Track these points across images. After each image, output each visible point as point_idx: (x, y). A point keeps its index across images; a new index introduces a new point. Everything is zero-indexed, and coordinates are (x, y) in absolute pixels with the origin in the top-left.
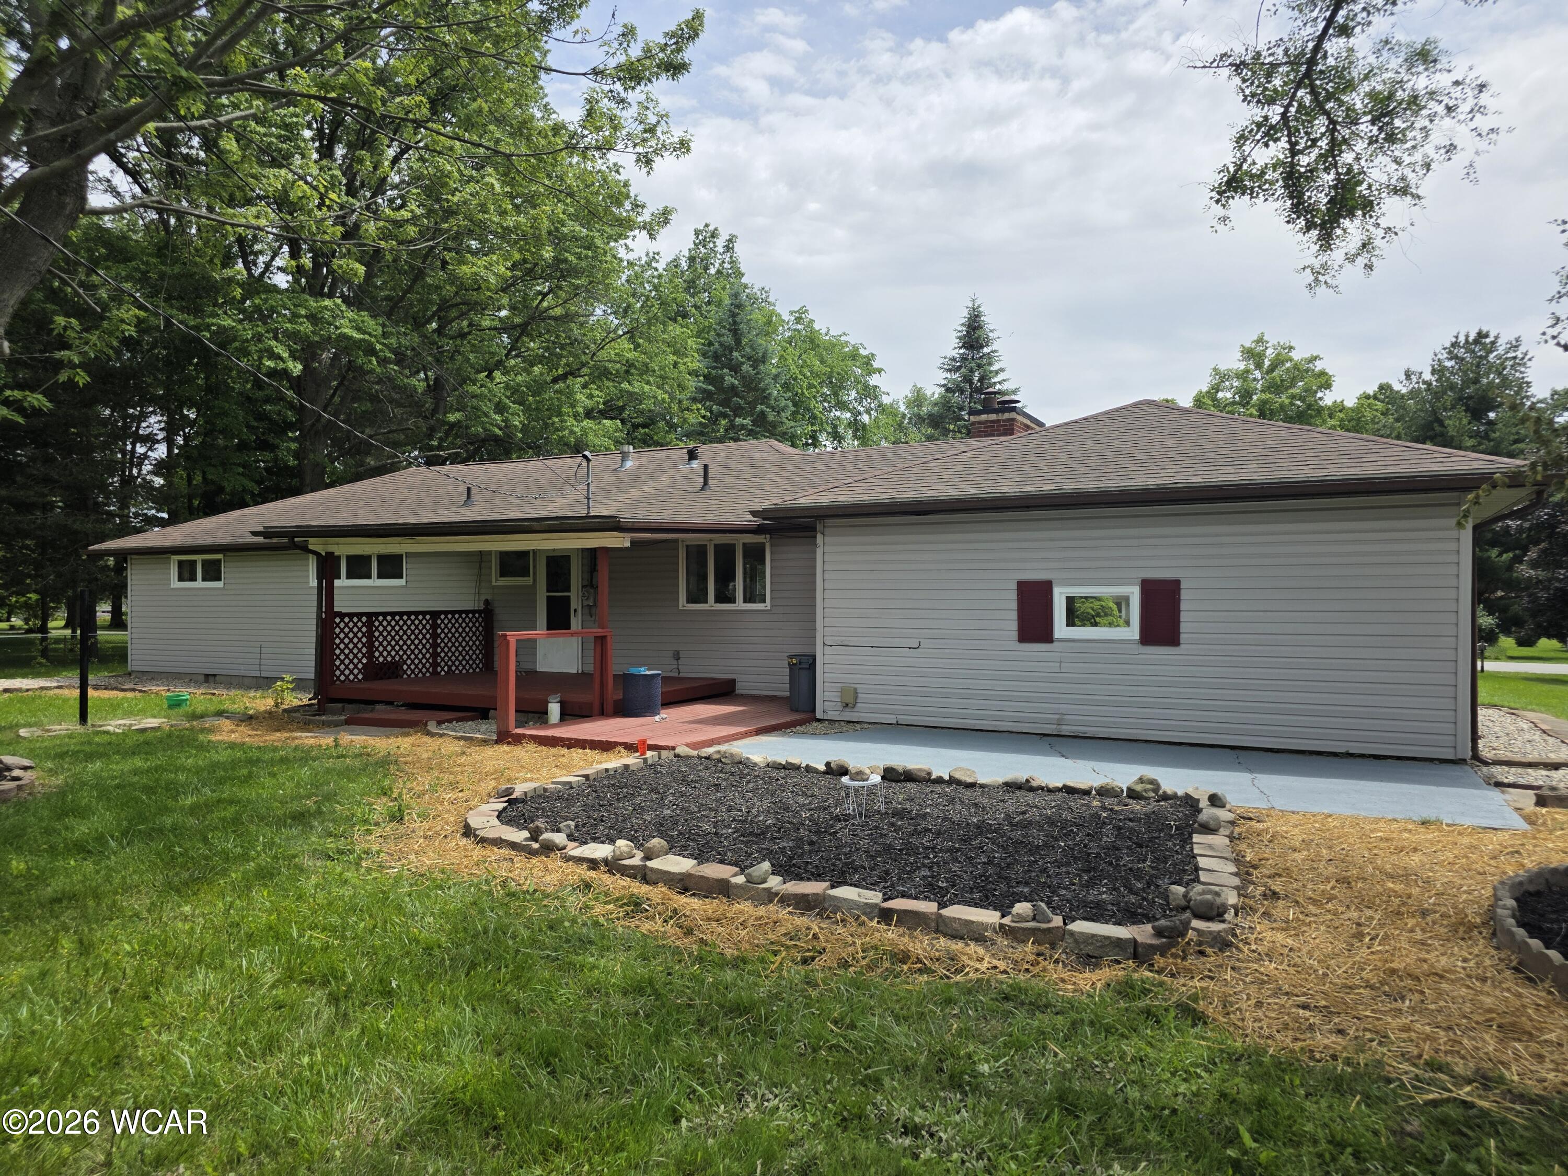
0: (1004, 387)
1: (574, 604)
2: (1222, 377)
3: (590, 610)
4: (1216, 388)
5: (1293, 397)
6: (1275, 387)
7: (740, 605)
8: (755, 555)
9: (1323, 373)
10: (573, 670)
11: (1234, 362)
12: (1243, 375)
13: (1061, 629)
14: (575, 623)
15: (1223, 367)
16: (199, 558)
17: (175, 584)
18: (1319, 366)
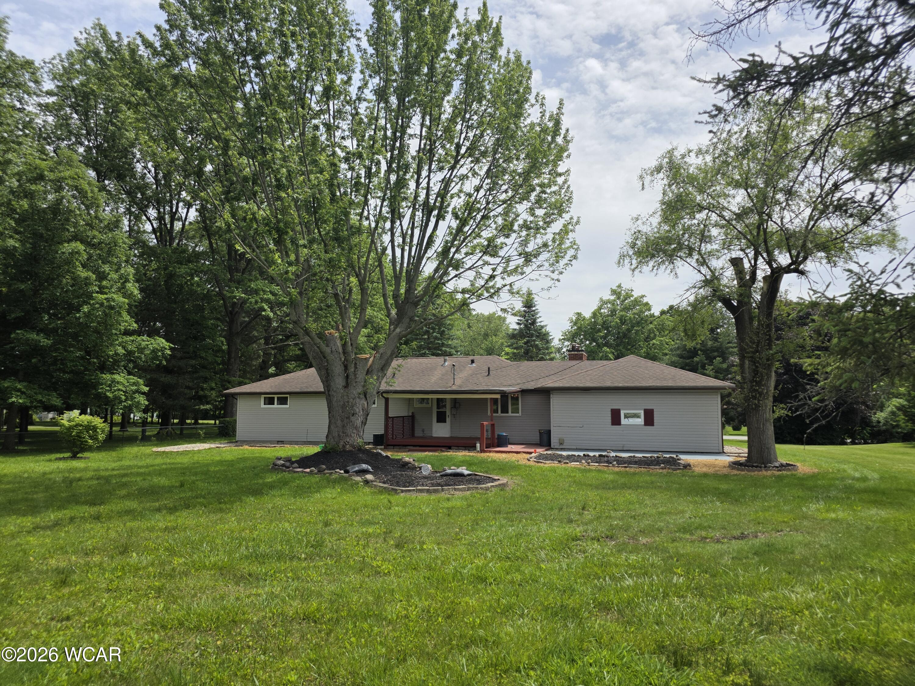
0: (542, 324)
1: (448, 413)
2: (603, 303)
3: (454, 416)
4: (600, 308)
5: (634, 314)
6: (627, 309)
7: (510, 414)
8: (515, 399)
9: (647, 304)
10: (447, 435)
11: (608, 296)
12: (613, 303)
13: (624, 421)
14: (448, 420)
15: (604, 299)
16: (276, 396)
17: (263, 406)
18: (645, 300)
